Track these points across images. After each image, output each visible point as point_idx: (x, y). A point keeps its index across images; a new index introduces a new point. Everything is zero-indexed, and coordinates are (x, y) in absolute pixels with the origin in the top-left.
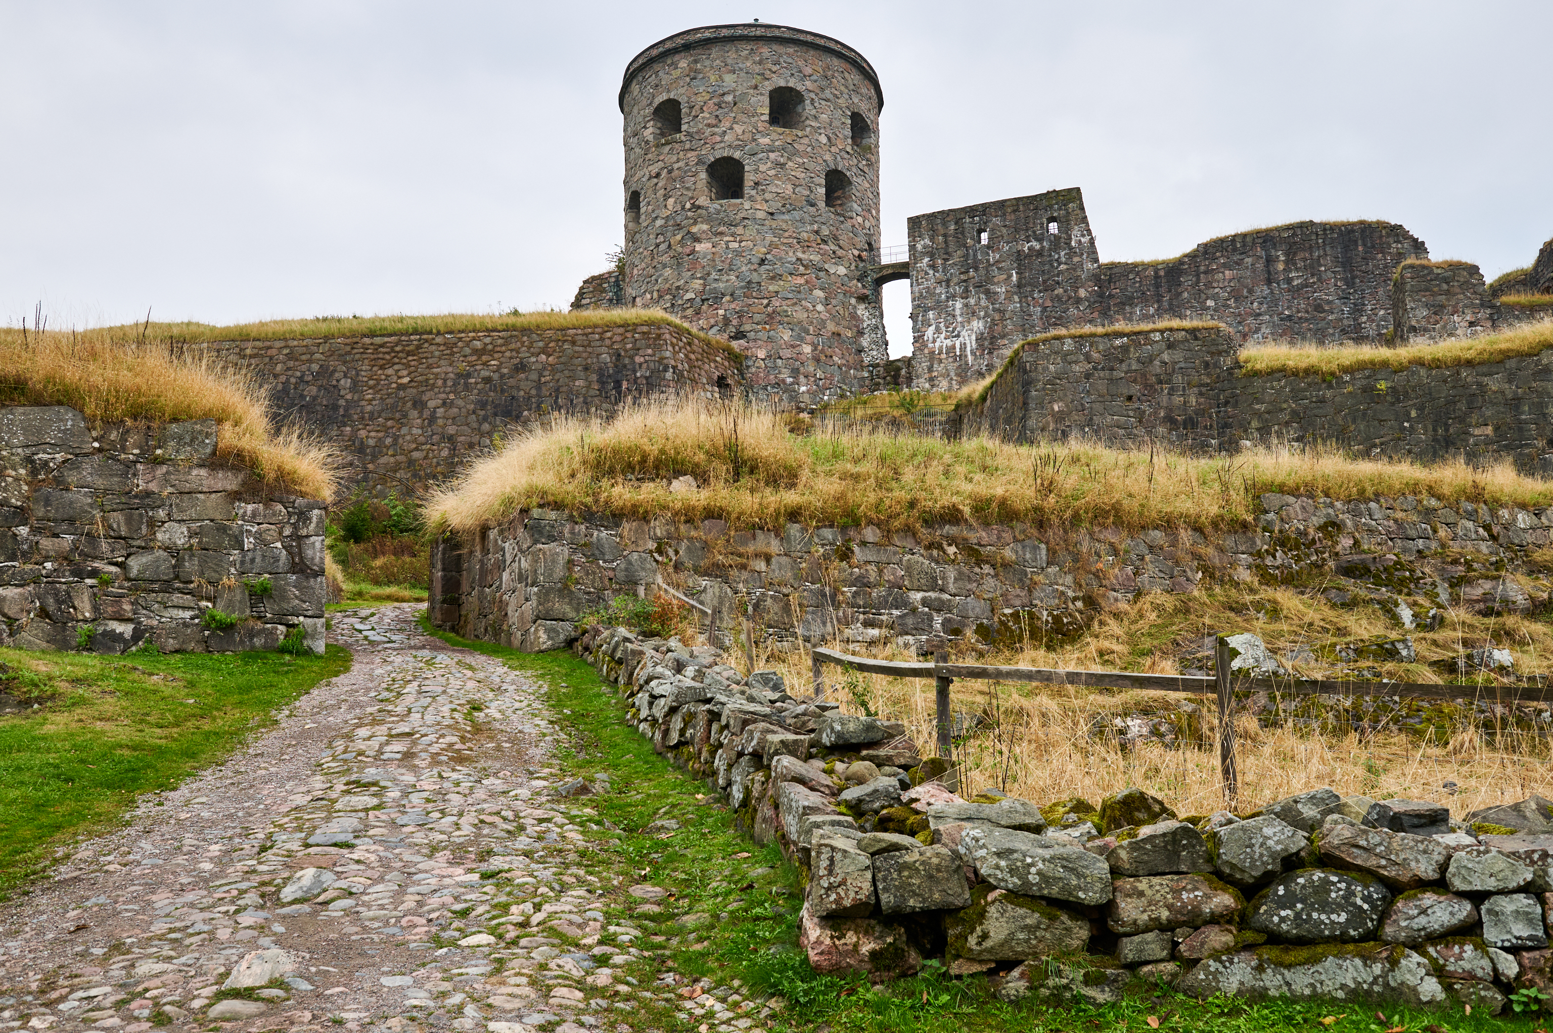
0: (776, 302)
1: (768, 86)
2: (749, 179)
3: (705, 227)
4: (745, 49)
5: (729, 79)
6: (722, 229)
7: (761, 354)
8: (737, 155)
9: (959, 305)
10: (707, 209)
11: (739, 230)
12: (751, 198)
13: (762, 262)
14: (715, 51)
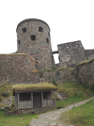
0: (41, 55)
1: (38, 26)
2: (36, 38)
3: (31, 44)
4: (35, 21)
5: (33, 25)
6: (33, 44)
7: (40, 62)
8: (35, 35)
9: (66, 56)
10: (31, 42)
11: (36, 45)
12: (37, 41)
13: (39, 49)
14: (31, 22)
